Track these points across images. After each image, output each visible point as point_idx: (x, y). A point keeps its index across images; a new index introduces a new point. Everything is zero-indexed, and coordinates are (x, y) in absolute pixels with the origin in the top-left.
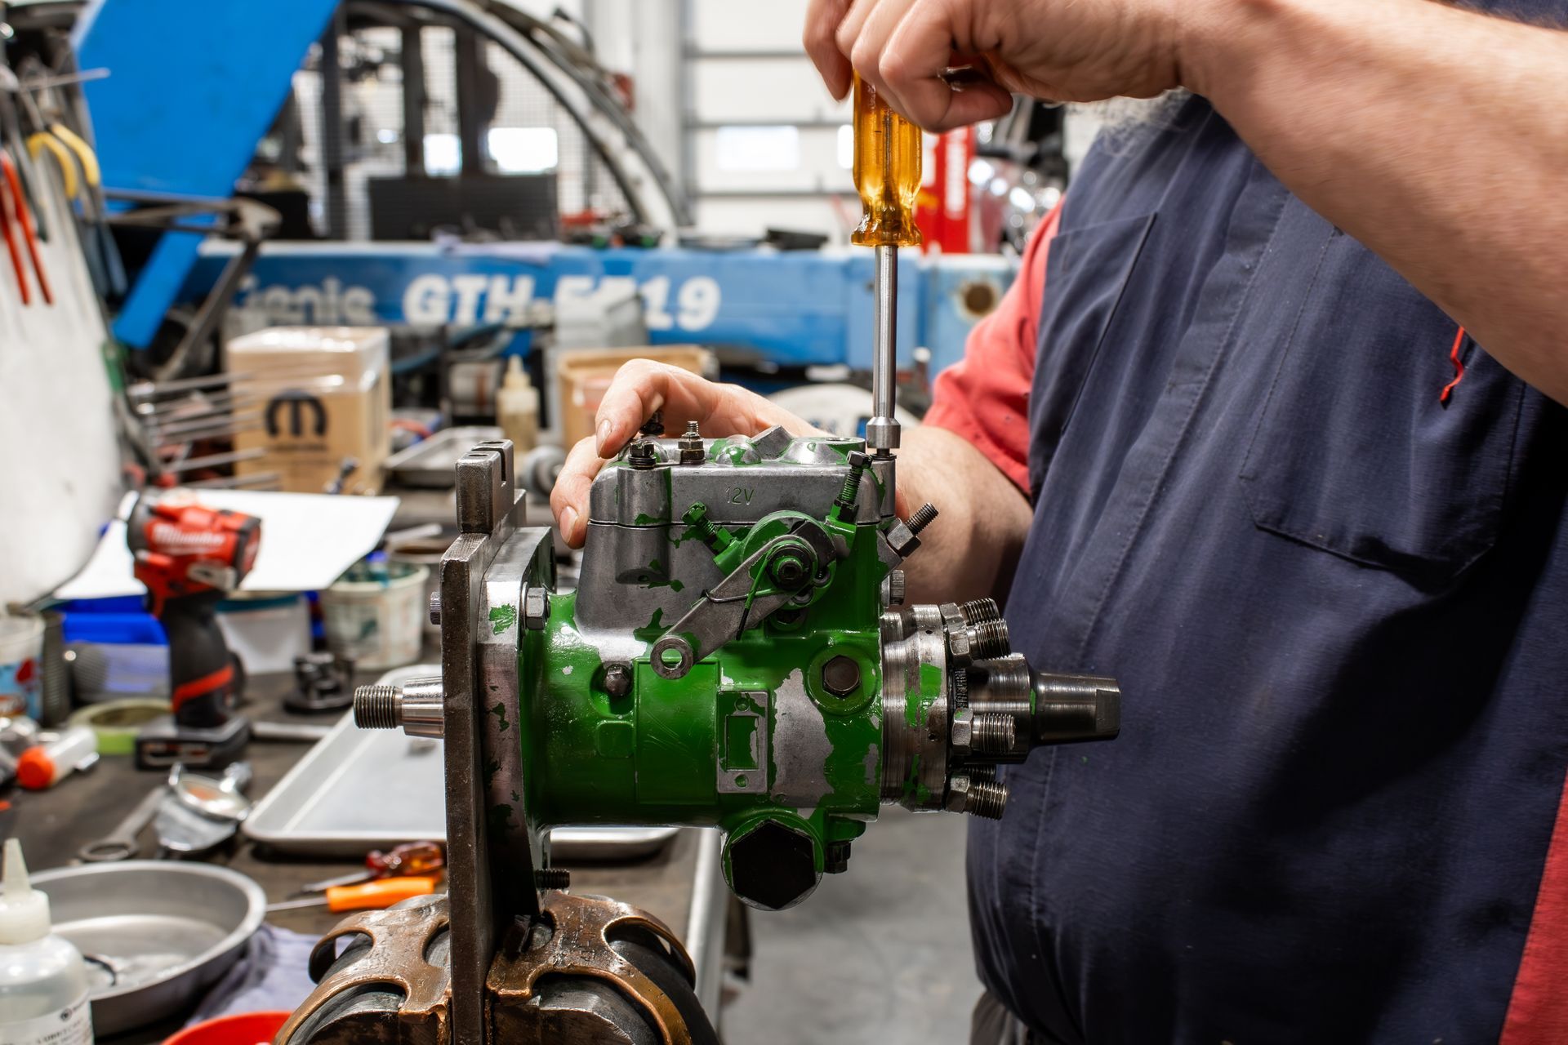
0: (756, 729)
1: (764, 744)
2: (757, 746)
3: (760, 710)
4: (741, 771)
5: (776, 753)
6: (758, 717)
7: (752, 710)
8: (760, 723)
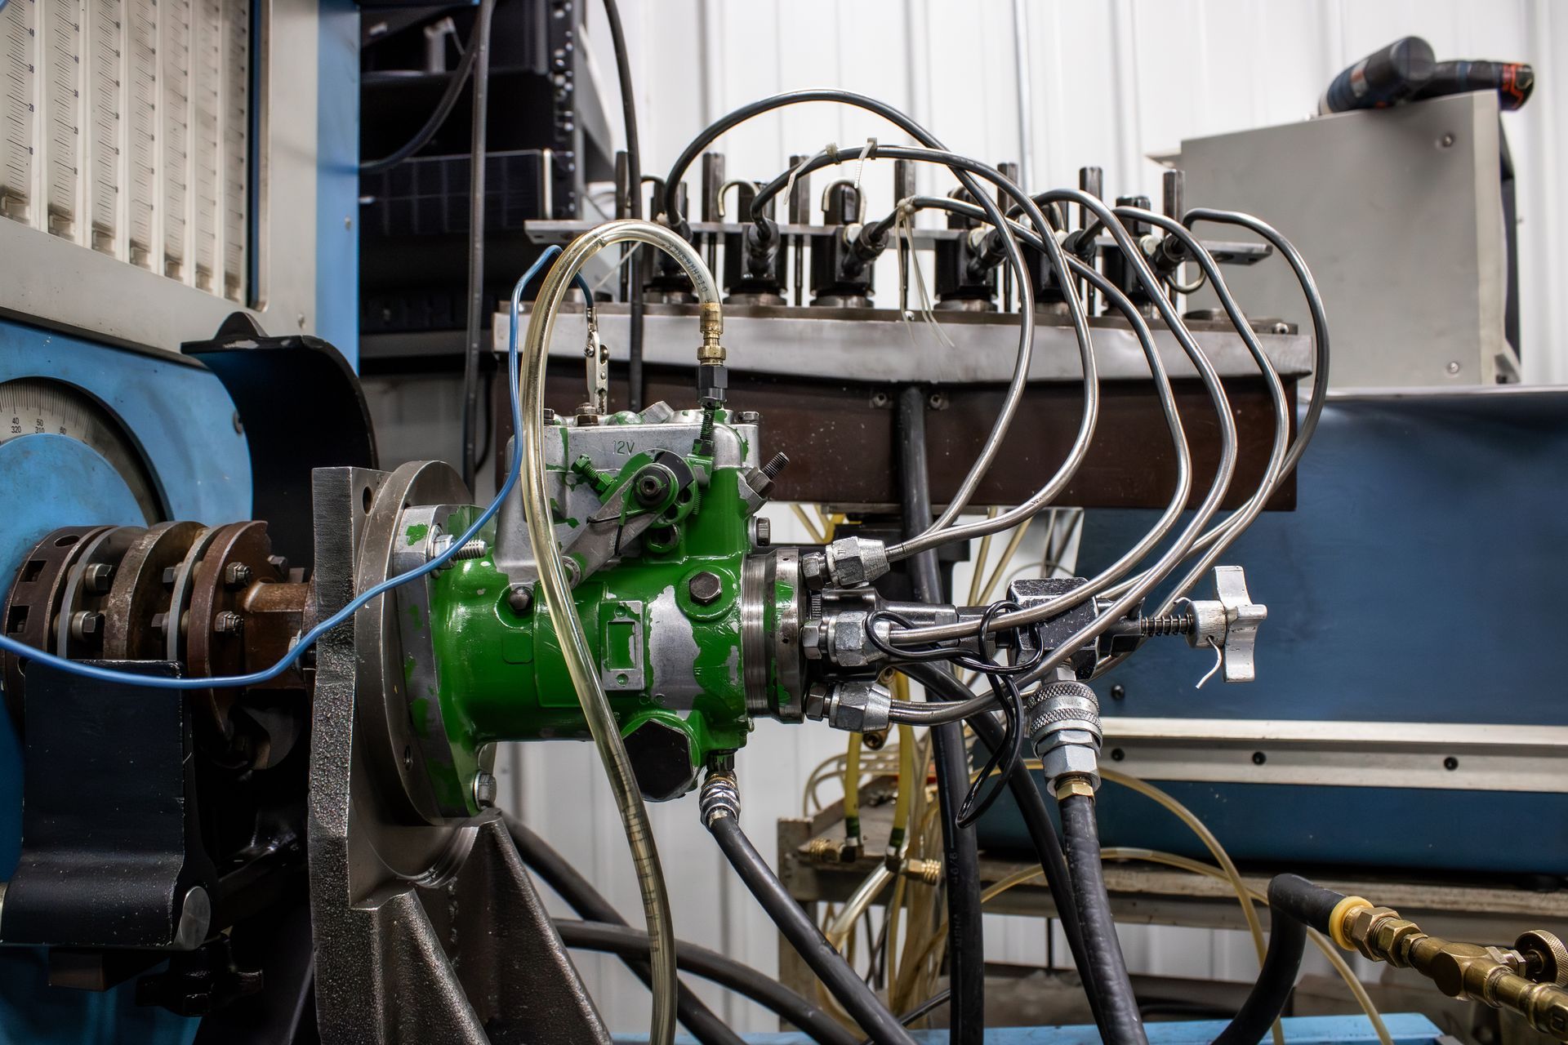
0: (633, 634)
1: (640, 646)
2: (635, 649)
3: (637, 617)
4: (621, 671)
5: (651, 657)
6: (634, 623)
7: (629, 616)
8: (638, 629)
